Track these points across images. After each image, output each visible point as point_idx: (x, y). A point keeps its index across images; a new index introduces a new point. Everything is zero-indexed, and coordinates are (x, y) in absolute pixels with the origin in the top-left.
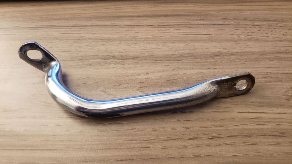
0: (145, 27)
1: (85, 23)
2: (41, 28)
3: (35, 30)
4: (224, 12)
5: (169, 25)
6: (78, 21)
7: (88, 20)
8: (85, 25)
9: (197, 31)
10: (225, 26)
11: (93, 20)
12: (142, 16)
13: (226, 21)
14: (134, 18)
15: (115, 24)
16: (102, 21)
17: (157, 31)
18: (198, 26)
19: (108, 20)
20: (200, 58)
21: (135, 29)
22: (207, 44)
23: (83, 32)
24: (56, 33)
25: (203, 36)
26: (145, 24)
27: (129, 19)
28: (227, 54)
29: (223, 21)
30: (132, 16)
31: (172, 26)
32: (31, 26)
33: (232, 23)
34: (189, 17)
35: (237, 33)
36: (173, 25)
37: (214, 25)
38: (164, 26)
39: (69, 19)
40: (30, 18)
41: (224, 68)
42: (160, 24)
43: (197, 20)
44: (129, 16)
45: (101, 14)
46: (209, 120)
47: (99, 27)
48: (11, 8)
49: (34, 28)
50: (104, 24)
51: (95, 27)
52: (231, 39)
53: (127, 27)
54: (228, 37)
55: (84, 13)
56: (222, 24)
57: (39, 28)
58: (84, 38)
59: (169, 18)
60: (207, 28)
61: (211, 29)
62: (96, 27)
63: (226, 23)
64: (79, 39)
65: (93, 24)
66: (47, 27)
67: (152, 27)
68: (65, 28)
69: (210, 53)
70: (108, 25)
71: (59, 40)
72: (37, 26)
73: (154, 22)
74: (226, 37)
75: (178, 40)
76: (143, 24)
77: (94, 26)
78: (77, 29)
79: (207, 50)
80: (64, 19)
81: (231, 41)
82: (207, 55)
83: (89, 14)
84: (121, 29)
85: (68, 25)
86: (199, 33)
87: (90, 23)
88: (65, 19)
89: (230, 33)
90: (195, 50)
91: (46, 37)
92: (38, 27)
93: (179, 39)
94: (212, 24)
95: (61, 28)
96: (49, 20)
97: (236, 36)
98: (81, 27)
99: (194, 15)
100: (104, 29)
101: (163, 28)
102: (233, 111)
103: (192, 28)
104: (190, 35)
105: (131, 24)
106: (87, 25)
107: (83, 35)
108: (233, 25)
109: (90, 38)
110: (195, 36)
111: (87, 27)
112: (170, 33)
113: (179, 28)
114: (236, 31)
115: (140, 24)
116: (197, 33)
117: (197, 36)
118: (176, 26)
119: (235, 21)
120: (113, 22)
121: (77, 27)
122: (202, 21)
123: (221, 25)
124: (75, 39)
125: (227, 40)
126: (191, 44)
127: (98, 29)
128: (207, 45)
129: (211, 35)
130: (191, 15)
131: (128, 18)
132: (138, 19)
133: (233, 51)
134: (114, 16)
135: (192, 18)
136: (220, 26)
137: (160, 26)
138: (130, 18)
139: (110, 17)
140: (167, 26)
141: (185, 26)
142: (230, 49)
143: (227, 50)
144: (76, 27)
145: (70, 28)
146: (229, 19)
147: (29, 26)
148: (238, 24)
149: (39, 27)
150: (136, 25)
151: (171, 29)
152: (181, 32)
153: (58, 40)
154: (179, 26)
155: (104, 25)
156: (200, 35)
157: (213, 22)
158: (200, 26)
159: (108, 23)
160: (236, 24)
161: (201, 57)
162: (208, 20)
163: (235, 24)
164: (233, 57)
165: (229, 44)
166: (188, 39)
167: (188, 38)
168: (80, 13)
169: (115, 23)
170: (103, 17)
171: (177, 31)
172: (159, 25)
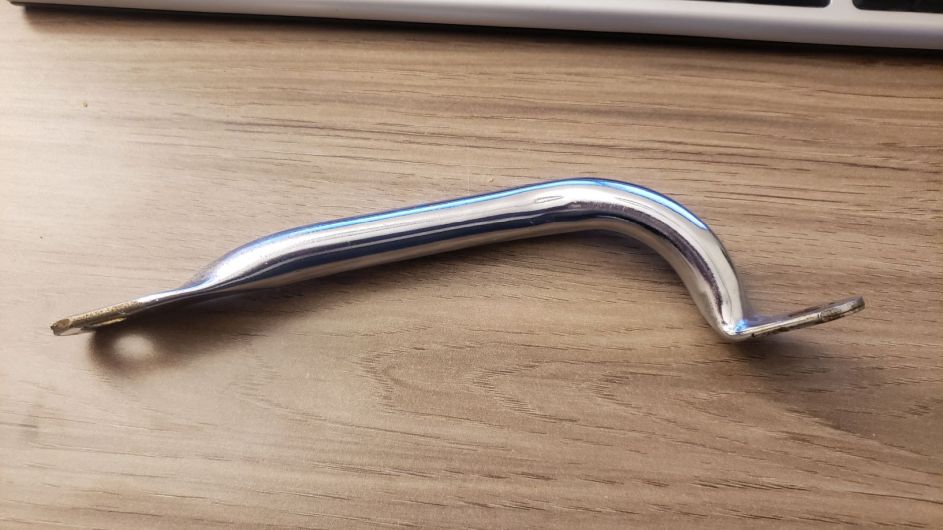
0: (617, 153)
1: (416, 124)
2: (267, 129)
3: (246, 135)
4: (886, 120)
5: (700, 153)
6: (389, 111)
7: (423, 112)
8: (414, 130)
9: (797, 186)
10: (889, 173)
11: (440, 114)
12: (607, 113)
13: (894, 154)
14: (579, 118)
15: (513, 135)
16: (471, 121)
17: (658, 174)
18: (800, 167)
19: (492, 117)
20: (808, 288)
21: (583, 159)
22: (832, 236)
23: (410, 157)
24: (319, 152)
25: (816, 204)
26: (616, 142)
27: (561, 120)
28: (900, 278)
29: (884, 153)
30: (572, 110)
31: (710, 159)
32: (233, 117)
33: (916, 162)
34: (765, 130)
35: (934, 206)
36: (711, 155)
37: (854, 168)
38: (684, 156)
39: (359, 103)
40: (228, 88)
41: (886, 333)
42: (669, 147)
43: (793, 142)
44: (561, 109)
45: (468, 93)
46: (839, 522)
47: (461, 142)
48: (163, 43)
49: (241, 124)
50: (478, 133)
51: (446, 141)
52: (912, 224)
53: (555, 148)
54: (902, 216)
55: (410, 86)
56: (878, 164)
57: (260, 129)
58: (411, 178)
59: (700, 127)
60: (829, 176)
61: (844, 182)
62: (453, 141)
63: (893, 163)
64: (395, 184)
65: (441, 131)
66: (285, 125)
67: (641, 154)
68: (347, 137)
69: (840, 270)
70: (490, 138)
71: (328, 179)
72: (251, 120)
73: (649, 136)
74: (894, 216)
75: (733, 214)
76: (611, 143)
77: (445, 135)
78: (387, 145)
79: (833, 257)
80: (340, 101)
81: (912, 230)
82: (830, 276)
83: (425, 91)
84: (535, 155)
85: (358, 126)
86: (802, 195)
87: (430, 125)
88: (347, 102)
89: (909, 201)
90: (790, 255)
91: (282, 165)
92: (256, 121)
93: (734, 210)
94: (845, 164)
95: (331, 132)
96: (289, 100)
97: (928, 216)
98: (402, 138)
99: (785, 124)
100: (478, 151)
101: (681, 162)
102: (923, 498)
103: (775, 172)
104: (772, 200)
105: (568, 140)
106: (422, 130)
107: (407, 169)
108: (917, 170)
109: (434, 181)
110: (789, 201)
111: (420, 140)
112: (705, 186)
113: (733, 169)
114: (930, 195)
115: (601, 142)
116: (795, 194)
117: (796, 202)
118: (725, 159)
119: (925, 156)
120: (507, 128)
121: (390, 137)
122: (813, 149)
123: (876, 167)
124: (381, 182)
125: (897, 229)
126: (776, 231)
127: (459, 149)
128: (830, 239)
129: (842, 206)
130: (772, 123)
131: (559, 117)
132: (593, 120)
133: (918, 272)
134: (512, 103)
135: (777, 132)
136: (874, 173)
137: (668, 155)
138: (562, 117)
139: (496, 106)
140: (692, 157)
141: (753, 161)
142: (907, 262)
143: (898, 267)
144: (384, 136)
145: (363, 135)
146: (903, 149)
147: (224, 118)
148: (934, 169)
149: (259, 125)
150: (587, 145)
151: (707, 167)
152: (743, 182)
153: (323, 178)
154: (734, 160)
155: (480, 138)
156: (807, 203)
157: (849, 156)
158: (805, 165)
159: (492, 129)
160: (930, 169)
161: (810, 283)
162: (831, 147)
163: (925, 166)
164: (918, 292)
165: (903, 243)
166: (765, 212)
167: (765, 208)
168: (395, 85)
169: (514, 129)
170: (474, 104)
171: (726, 179)
172: (666, 151)
